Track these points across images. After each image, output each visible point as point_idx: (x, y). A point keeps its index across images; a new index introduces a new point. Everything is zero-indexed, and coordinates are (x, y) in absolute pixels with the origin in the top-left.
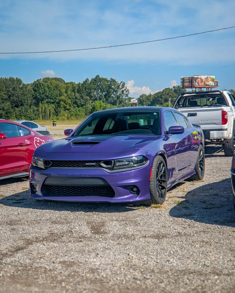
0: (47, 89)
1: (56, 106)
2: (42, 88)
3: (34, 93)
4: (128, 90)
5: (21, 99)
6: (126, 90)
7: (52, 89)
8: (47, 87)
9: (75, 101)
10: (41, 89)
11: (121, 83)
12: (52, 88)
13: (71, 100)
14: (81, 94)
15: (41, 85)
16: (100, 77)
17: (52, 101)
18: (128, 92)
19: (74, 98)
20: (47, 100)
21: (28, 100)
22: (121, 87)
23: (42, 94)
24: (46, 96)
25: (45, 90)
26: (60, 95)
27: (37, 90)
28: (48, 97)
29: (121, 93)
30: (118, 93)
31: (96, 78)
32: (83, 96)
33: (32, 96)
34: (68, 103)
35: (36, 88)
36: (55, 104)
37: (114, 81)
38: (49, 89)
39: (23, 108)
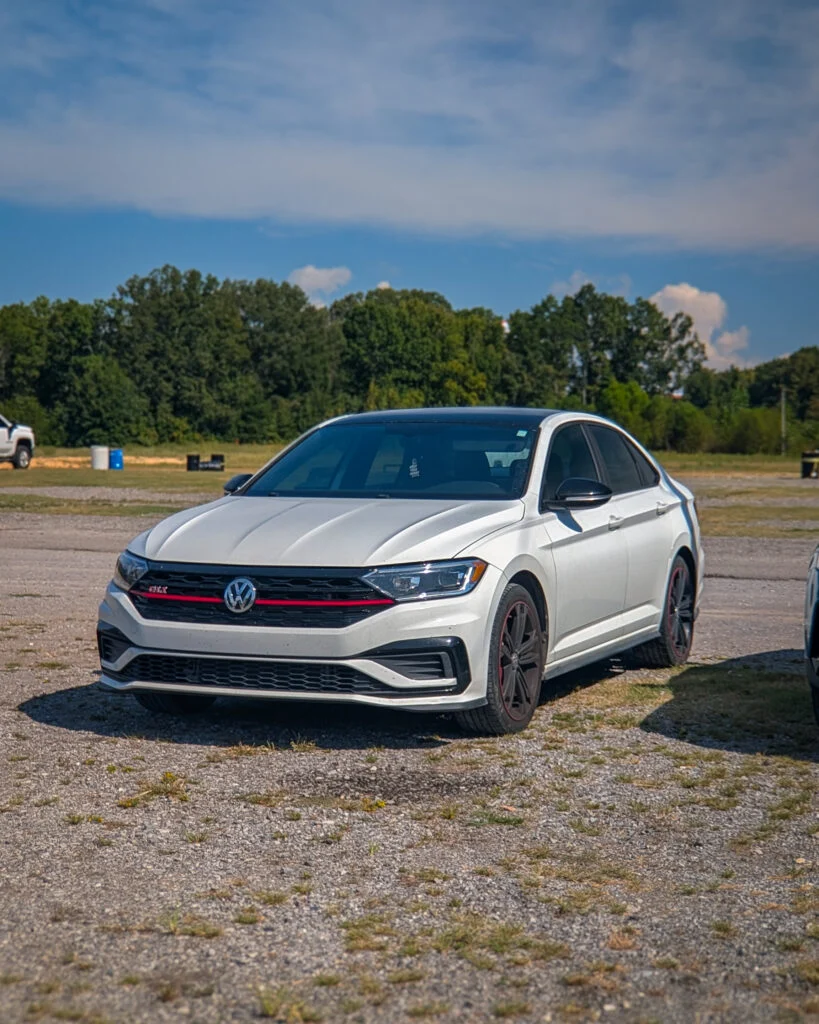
0: (400, 329)
1: (427, 397)
2: (378, 327)
3: (348, 343)
4: (702, 346)
6: (696, 345)
7: (418, 333)
8: (400, 325)
9: (503, 381)
10: (374, 328)
11: (675, 320)
12: (415, 328)
13: (488, 375)
14: (525, 353)
15: (378, 315)
16: (598, 291)
17: (415, 376)
18: (703, 352)
19: (500, 368)
20: (396, 373)
21: (325, 371)
22: (674, 333)
23: (379, 349)
24: (393, 358)
25: (390, 333)
26: (445, 358)
27: (360, 331)
28: (399, 361)
29: (676, 357)
30: (662, 356)
31: (581, 295)
32: (533, 361)
33: (342, 355)
34: (476, 386)
35: (356, 326)
36: (425, 387)
37: (651, 309)
38: (406, 331)
39: (308, 400)
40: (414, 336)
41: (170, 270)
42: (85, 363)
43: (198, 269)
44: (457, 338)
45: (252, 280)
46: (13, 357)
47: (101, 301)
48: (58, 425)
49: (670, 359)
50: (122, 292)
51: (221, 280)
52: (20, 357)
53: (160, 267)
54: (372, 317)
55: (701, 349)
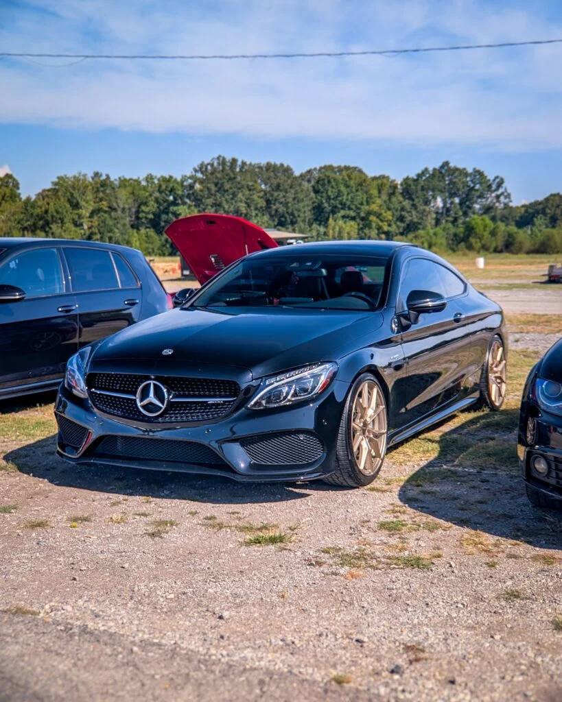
0: (344, 188)
1: (358, 225)
2: (332, 187)
3: (316, 196)
4: (509, 195)
5: (293, 210)
6: (505, 194)
7: (354, 190)
8: (344, 186)
9: (401, 216)
10: (330, 189)
11: (494, 180)
12: (352, 187)
13: (393, 212)
14: (413, 200)
15: (332, 180)
16: (452, 165)
17: (352, 214)
18: (509, 198)
19: (399, 208)
20: (342, 213)
21: (305, 212)
22: (494, 187)
23: (333, 199)
24: (341, 204)
25: (339, 191)
26: (368, 203)
27: (322, 190)
28: (344, 206)
29: (495, 201)
30: (487, 201)
31: (442, 167)
32: (418, 204)
33: (313, 203)
34: (386, 219)
35: (320, 187)
36: (358, 220)
37: (481, 174)
38: (348, 189)
39: (297, 229)
40: (352, 192)
41: (221, 159)
42: (178, 210)
43: (236, 157)
44: (375, 192)
45: (263, 162)
46: (139, 207)
47: (185, 176)
48: (166, 245)
49: (491, 202)
50: (196, 171)
51: (248, 163)
52: (143, 208)
53: (216, 156)
54: (329, 182)
55: (508, 196)
